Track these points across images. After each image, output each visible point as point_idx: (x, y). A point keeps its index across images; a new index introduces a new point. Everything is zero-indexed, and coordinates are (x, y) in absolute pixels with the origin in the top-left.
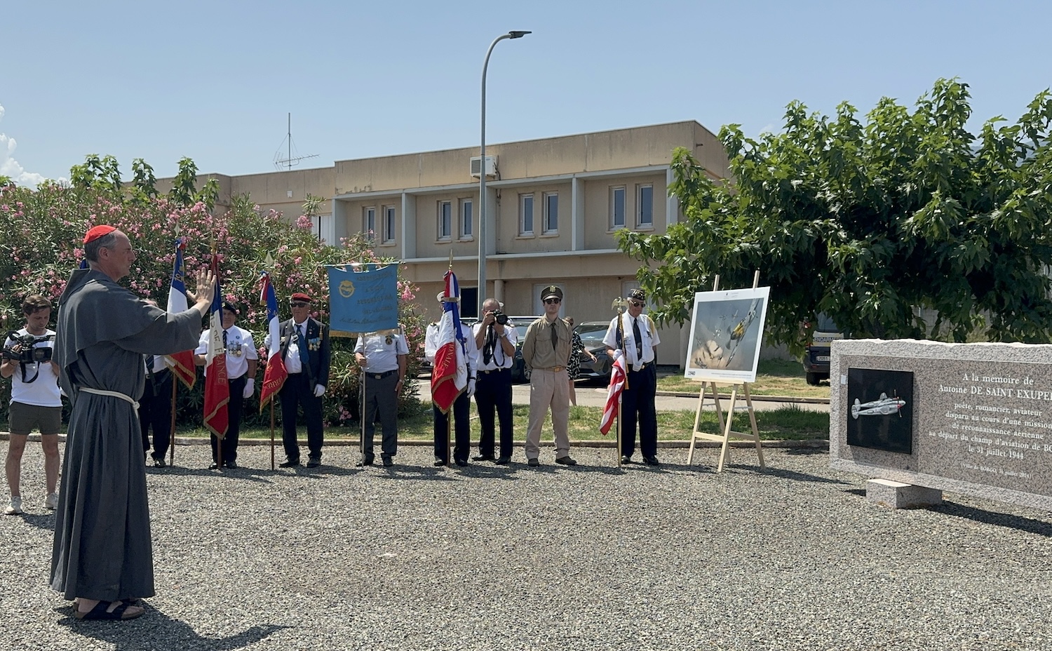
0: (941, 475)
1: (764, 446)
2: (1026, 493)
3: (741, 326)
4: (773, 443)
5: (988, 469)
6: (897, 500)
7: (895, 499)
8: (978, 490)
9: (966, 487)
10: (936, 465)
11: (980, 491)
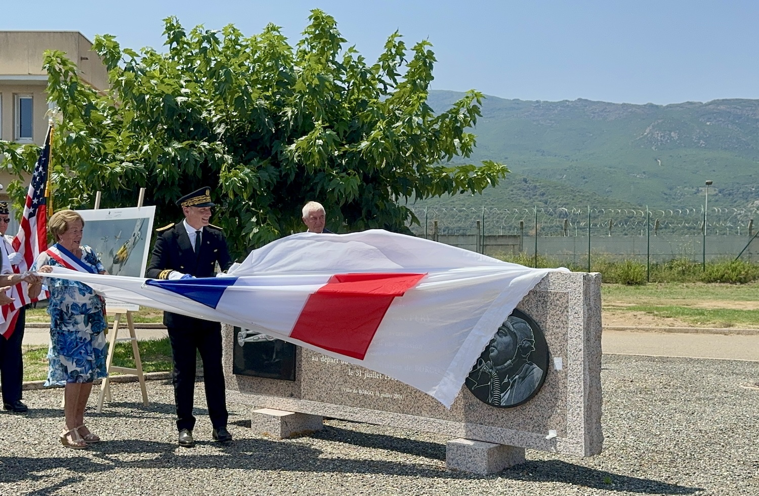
0: (323, 401)
1: (147, 379)
2: (399, 414)
3: (125, 248)
4: (158, 375)
5: (366, 393)
6: (282, 430)
7: (280, 428)
8: (356, 414)
9: (346, 412)
10: (318, 390)
11: (358, 415)
